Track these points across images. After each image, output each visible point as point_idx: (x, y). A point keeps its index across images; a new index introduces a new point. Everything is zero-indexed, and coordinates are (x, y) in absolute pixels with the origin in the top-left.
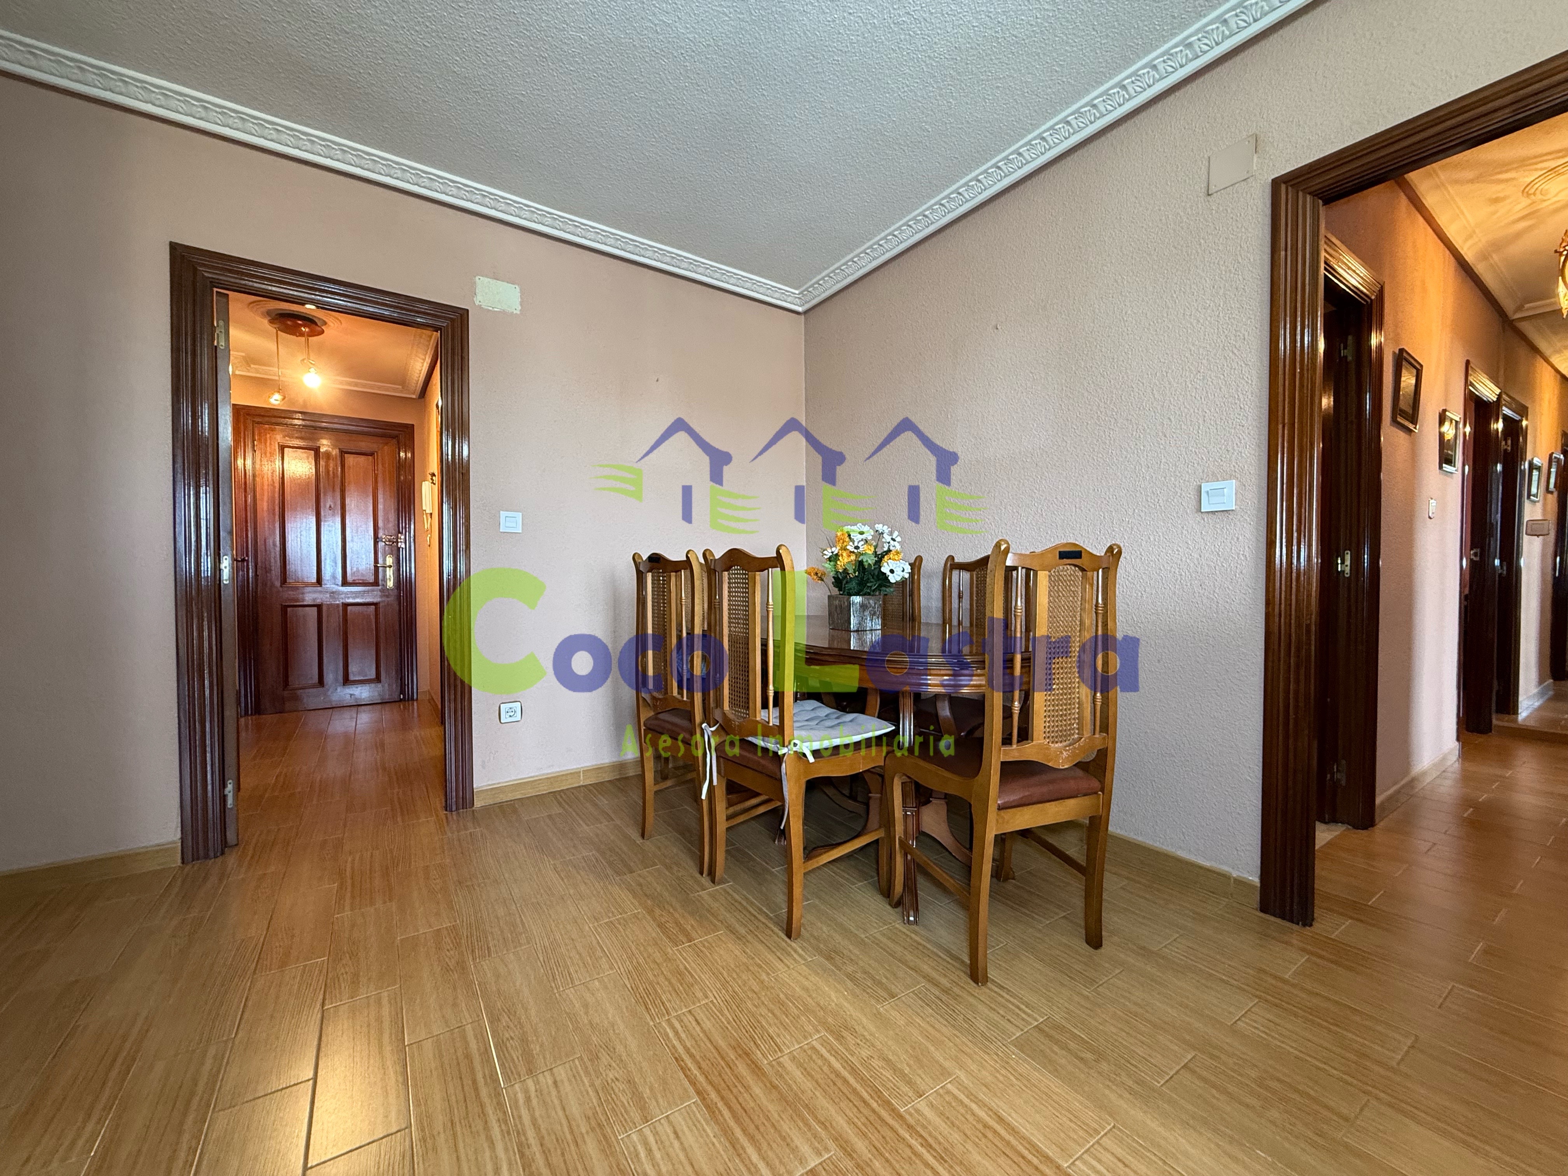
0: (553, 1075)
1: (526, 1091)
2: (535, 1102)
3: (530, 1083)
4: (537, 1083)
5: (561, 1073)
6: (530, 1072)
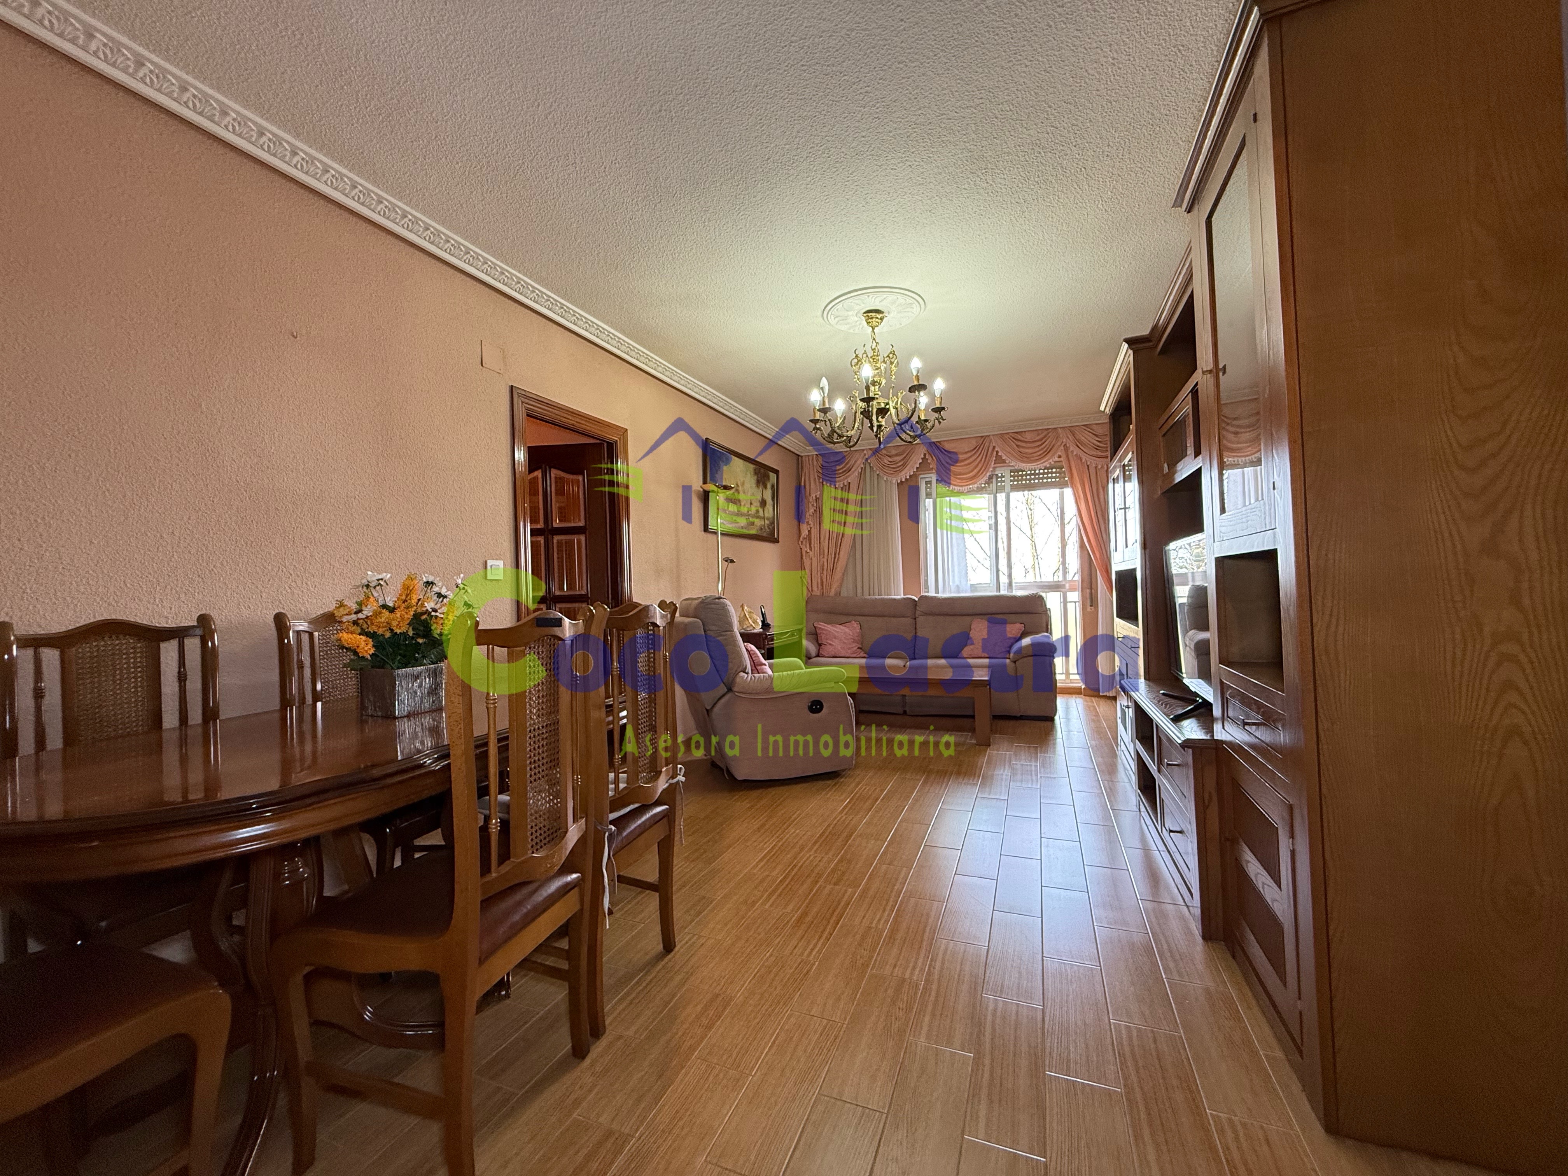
0: (892, 972)
1: (912, 973)
2: (911, 965)
3: (907, 976)
4: (904, 974)
5: (888, 970)
6: (904, 980)
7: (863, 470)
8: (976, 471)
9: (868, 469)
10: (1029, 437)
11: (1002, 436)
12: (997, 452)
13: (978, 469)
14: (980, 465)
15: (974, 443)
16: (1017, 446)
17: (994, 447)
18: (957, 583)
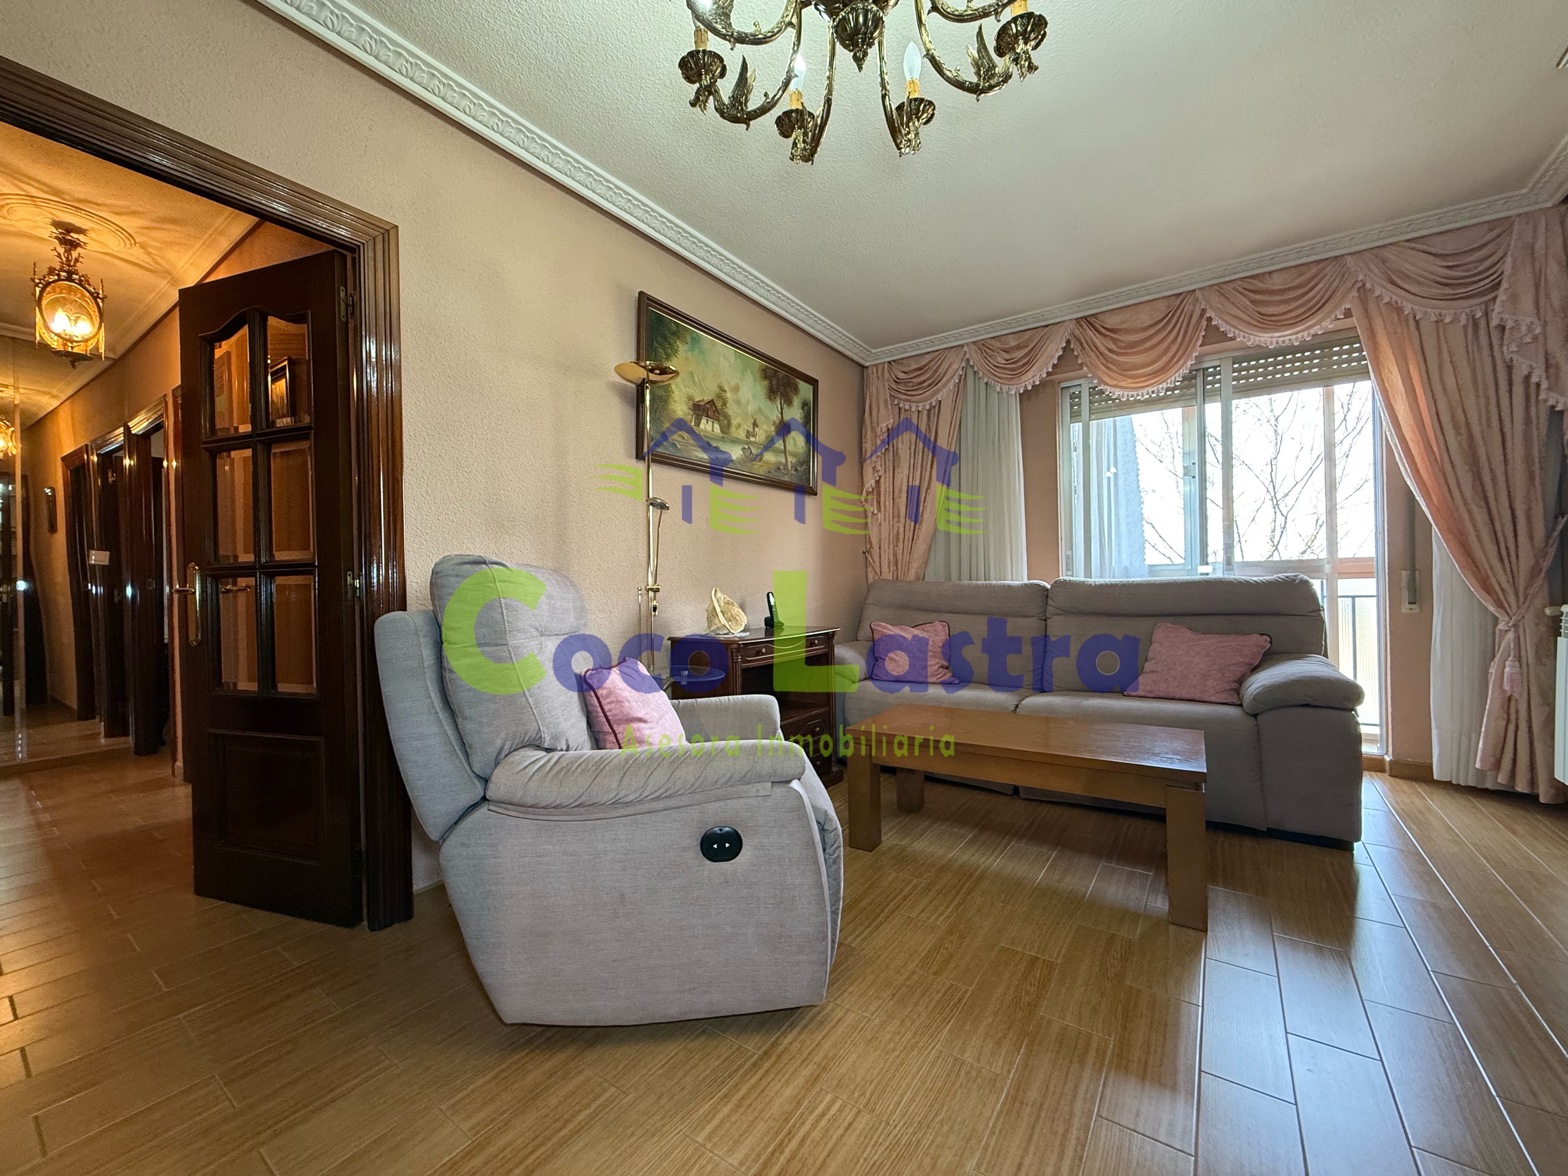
7: (963, 379)
8: (1164, 360)
9: (970, 378)
10: (1276, 282)
11: (1219, 288)
12: (1210, 319)
13: (1170, 354)
14: (1174, 348)
15: (1162, 307)
16: (1253, 302)
17: (1204, 311)
18: (1125, 562)
